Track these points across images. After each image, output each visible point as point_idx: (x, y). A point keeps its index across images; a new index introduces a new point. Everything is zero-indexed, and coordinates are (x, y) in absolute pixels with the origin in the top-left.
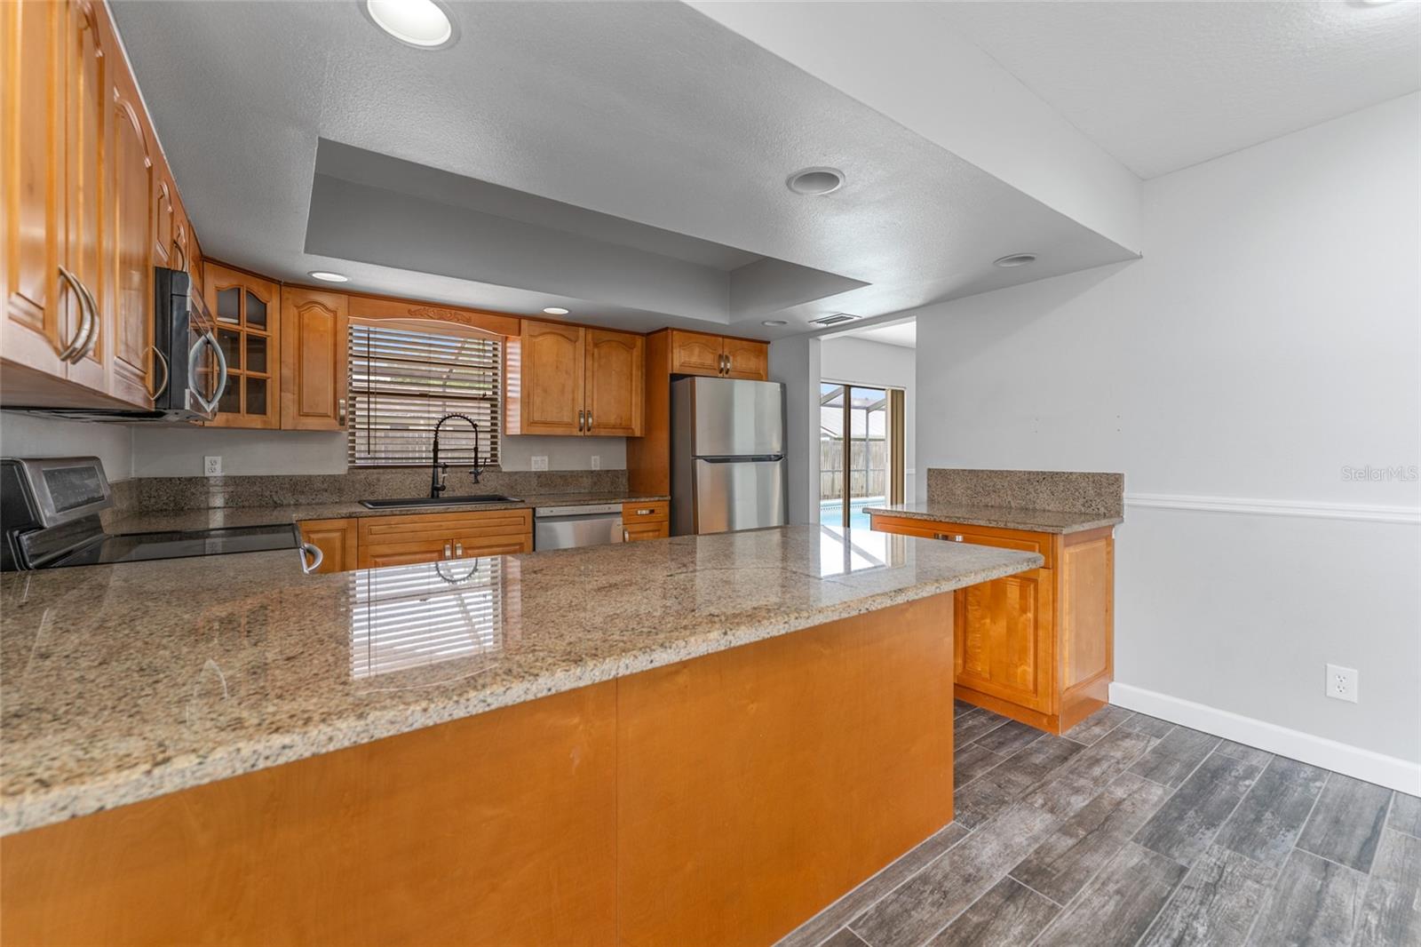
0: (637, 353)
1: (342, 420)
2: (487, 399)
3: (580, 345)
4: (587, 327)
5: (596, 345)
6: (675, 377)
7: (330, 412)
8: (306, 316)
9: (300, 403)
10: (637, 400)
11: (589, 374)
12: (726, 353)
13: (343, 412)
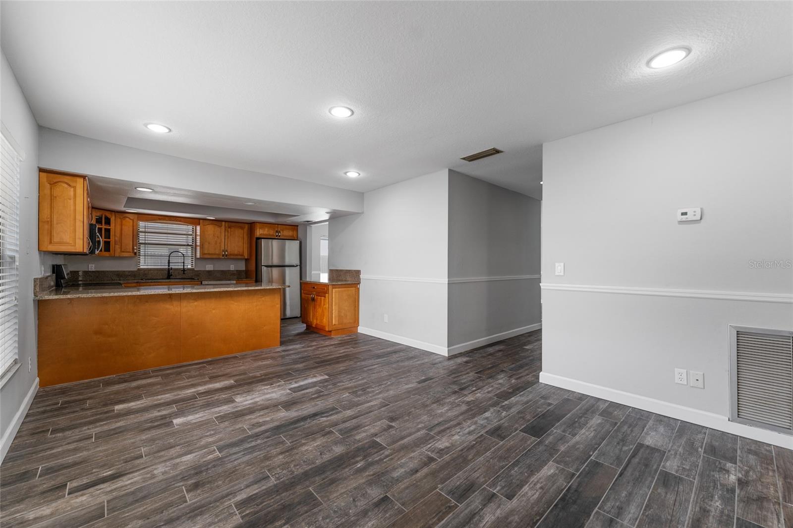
0: (246, 230)
1: (135, 253)
2: (189, 246)
3: (223, 227)
4: (225, 221)
5: (229, 227)
6: (258, 239)
7: (131, 251)
8: (124, 222)
9: (121, 248)
10: (246, 246)
11: (226, 237)
12: (279, 230)
13: (135, 251)
